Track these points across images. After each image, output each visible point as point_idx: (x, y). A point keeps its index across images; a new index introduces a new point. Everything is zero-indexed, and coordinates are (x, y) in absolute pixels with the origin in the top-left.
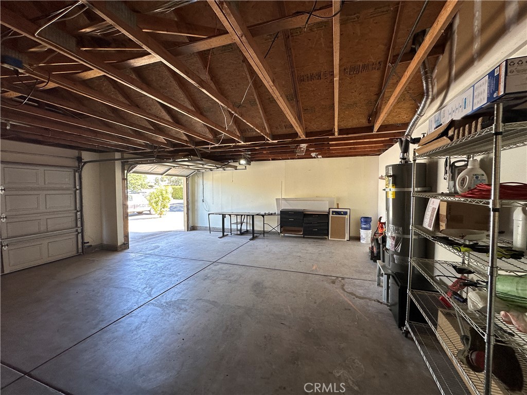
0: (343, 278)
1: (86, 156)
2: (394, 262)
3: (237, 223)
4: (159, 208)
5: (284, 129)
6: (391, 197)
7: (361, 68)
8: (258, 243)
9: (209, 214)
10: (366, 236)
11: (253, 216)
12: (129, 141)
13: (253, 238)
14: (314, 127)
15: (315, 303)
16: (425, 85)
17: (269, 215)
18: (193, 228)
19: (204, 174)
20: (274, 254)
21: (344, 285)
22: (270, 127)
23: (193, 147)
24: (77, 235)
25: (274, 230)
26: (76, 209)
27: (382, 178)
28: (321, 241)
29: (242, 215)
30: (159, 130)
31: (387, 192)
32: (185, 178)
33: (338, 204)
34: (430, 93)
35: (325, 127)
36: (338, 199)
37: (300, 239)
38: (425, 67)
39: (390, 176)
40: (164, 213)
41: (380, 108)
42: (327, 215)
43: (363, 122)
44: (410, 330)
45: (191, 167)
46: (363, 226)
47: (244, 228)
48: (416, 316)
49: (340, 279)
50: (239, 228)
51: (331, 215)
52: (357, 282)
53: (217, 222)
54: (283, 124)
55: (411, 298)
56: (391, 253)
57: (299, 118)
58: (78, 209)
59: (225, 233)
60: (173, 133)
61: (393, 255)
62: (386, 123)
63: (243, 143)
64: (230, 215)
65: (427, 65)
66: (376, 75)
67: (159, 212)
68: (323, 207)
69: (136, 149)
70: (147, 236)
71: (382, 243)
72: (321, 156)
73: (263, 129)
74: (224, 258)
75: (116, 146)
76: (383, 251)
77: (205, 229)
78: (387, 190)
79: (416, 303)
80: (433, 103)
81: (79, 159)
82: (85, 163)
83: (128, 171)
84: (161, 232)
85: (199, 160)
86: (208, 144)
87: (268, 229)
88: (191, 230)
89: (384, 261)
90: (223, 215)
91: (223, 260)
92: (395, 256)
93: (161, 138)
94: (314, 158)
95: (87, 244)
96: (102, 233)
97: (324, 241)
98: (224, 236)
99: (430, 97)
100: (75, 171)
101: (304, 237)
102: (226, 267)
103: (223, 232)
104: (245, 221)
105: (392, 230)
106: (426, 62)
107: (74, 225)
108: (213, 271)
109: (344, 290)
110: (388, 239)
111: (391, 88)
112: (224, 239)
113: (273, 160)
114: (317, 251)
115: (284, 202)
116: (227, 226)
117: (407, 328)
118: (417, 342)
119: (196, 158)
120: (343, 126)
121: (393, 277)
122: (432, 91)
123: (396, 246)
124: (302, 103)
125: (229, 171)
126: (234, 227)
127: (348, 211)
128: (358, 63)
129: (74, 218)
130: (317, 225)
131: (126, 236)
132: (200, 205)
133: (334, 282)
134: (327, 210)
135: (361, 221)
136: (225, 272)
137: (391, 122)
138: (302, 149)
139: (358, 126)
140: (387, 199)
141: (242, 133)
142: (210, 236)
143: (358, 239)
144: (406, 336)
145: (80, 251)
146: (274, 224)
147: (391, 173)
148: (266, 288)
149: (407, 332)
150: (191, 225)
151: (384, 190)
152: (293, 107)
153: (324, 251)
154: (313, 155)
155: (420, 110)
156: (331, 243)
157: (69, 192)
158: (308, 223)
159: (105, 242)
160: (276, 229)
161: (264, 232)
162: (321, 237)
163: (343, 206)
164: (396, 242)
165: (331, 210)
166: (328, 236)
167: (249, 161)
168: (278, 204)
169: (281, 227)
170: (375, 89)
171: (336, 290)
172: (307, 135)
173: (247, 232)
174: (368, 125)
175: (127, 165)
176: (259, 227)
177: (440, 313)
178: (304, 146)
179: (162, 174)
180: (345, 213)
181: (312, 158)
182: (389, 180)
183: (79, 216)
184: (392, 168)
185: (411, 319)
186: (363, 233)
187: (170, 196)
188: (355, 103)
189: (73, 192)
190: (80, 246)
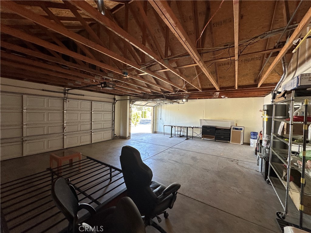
0: (238, 160)
1: (117, 98)
2: (266, 152)
3: (178, 131)
4: (135, 121)
5: (209, 86)
6: (265, 120)
7: (250, 60)
8: (190, 141)
9: (164, 126)
10: (254, 142)
11: (187, 128)
12: (135, 91)
13: (187, 139)
14: (225, 85)
15: (223, 167)
16: (283, 68)
17: (196, 128)
18: (155, 132)
19: (162, 106)
20: (199, 147)
21: (238, 163)
22: (202, 85)
23: (163, 94)
24: (112, 131)
25: (198, 136)
26: (112, 120)
27: (261, 111)
28: (226, 143)
29: (181, 127)
30: (149, 87)
31: (263, 118)
32: (153, 107)
33: (236, 124)
34: (287, 72)
35: (231, 85)
36: (237, 121)
37: (213, 142)
38: (284, 60)
39: (265, 110)
40: (137, 124)
41: (261, 76)
42: (230, 130)
43: (252, 82)
44: (270, 180)
45: (158, 102)
46: (252, 137)
47: (182, 134)
48: (273, 174)
49: (236, 160)
50: (179, 134)
51: (232, 130)
52: (245, 163)
53: (168, 130)
54: (208, 84)
55: (271, 166)
56: (265, 148)
57: (217, 82)
58: (113, 120)
59: (172, 136)
60: (155, 88)
61: (265, 149)
62: (265, 83)
63: (187, 92)
64: (175, 127)
65: (285, 59)
66: (259, 62)
67: (135, 124)
68: (227, 125)
69: (136, 94)
70: (136, 134)
71: (260, 143)
72: (227, 97)
73: (198, 86)
74: (175, 146)
75: (130, 93)
76: (261, 147)
77: (161, 133)
78: (264, 117)
79: (273, 168)
80: (288, 77)
81: (115, 99)
82: (117, 101)
83: (132, 104)
84: (140, 133)
85: (165, 100)
86: (170, 93)
87: (195, 135)
88: (154, 133)
89: (261, 152)
90: (172, 126)
91: (175, 147)
92: (267, 150)
93: (149, 90)
94: (223, 98)
95: (116, 135)
96: (120, 131)
97: (228, 144)
98: (171, 137)
99: (287, 74)
100: (113, 104)
101: (215, 141)
102: (177, 150)
103: (171, 135)
104: (182, 130)
105: (265, 136)
106: (284, 57)
107: (111, 127)
108: (171, 150)
109: (238, 165)
110: (263, 141)
111: (267, 67)
112: (172, 138)
113: (198, 99)
114: (223, 148)
115: (204, 121)
116: (173, 132)
117: (268, 179)
118: (273, 186)
119: (164, 99)
120: (240, 84)
121: (264, 158)
122: (288, 71)
123: (267, 144)
124: (219, 75)
125: (175, 104)
126: (176, 133)
127: (243, 128)
128: (249, 58)
129: (111, 124)
130: (224, 134)
131: (130, 133)
132: (159, 121)
133: (232, 161)
134: (230, 127)
135: (251, 134)
136: (177, 151)
137: (268, 82)
138: (217, 94)
139: (249, 84)
140: (263, 122)
141: (187, 88)
142: (164, 137)
143: (249, 144)
144: (268, 183)
145: (113, 138)
146: (198, 133)
147: (266, 108)
148: (198, 159)
149: (269, 181)
150: (154, 131)
151: (262, 117)
152: (214, 76)
153: (227, 148)
154: (223, 97)
155: (281, 79)
156: (231, 145)
157: (110, 113)
158: (218, 133)
159: (121, 135)
160: (199, 135)
161: (193, 137)
162: (226, 141)
163: (240, 125)
164: (267, 143)
165: (232, 127)
166: (230, 141)
167: (187, 99)
168: (201, 123)
169: (202, 135)
170: (259, 68)
171: (233, 164)
172: (220, 88)
173: (183, 136)
174: (255, 84)
175: (132, 101)
176: (190, 134)
177: (284, 171)
178: (218, 93)
179: (144, 106)
180: (241, 129)
181: (222, 98)
182: (265, 112)
183: (113, 123)
184: (267, 107)
185: (271, 175)
186: (252, 141)
187: (140, 116)
188: (247, 74)
189: (112, 113)
190: (113, 136)
